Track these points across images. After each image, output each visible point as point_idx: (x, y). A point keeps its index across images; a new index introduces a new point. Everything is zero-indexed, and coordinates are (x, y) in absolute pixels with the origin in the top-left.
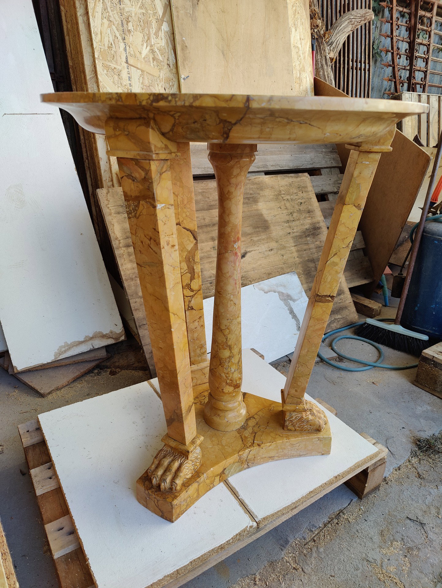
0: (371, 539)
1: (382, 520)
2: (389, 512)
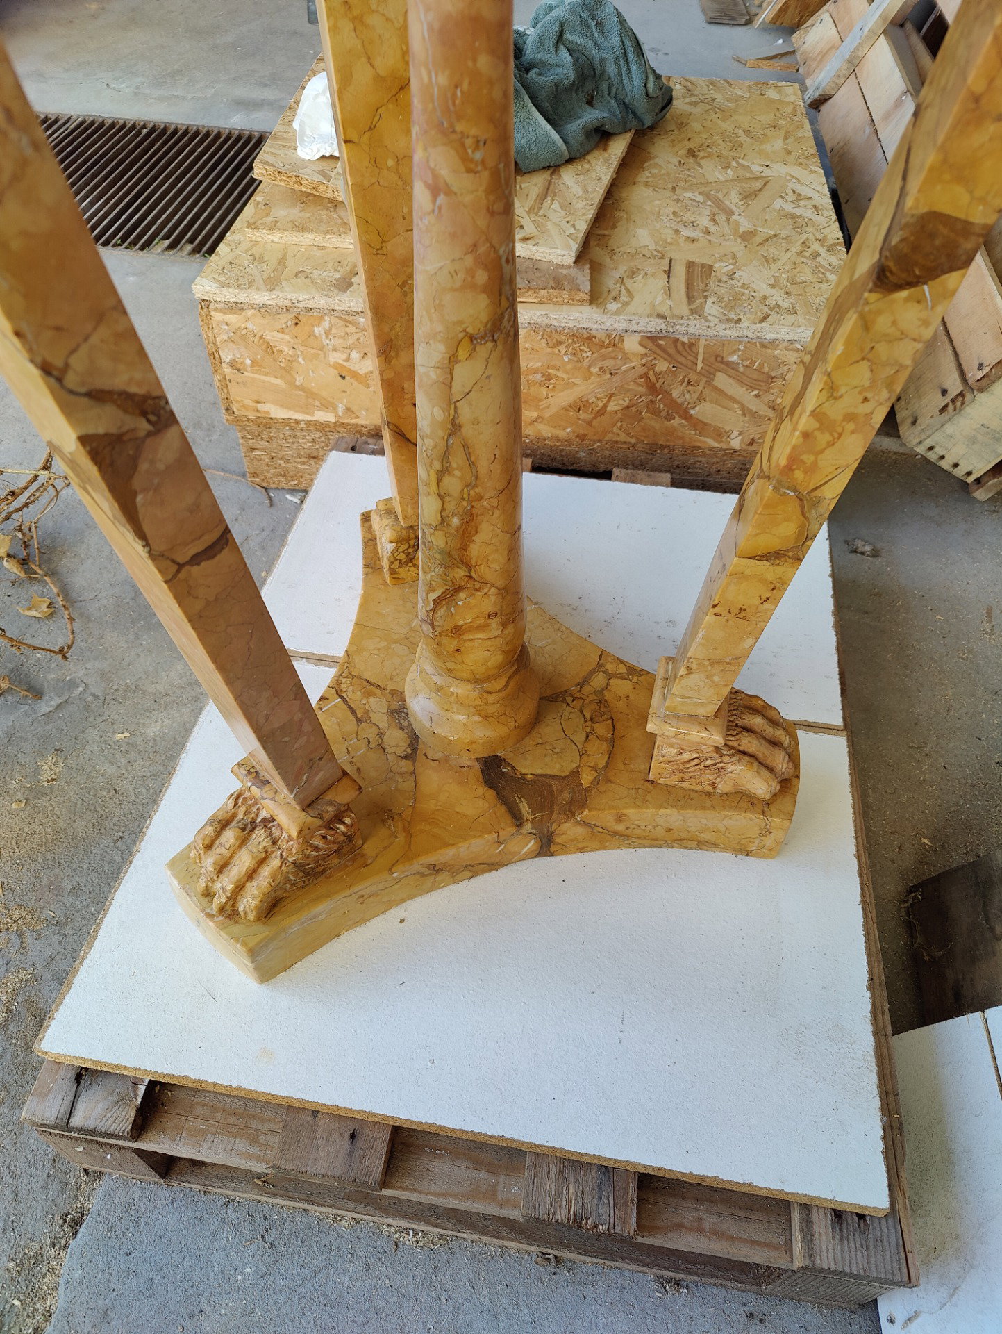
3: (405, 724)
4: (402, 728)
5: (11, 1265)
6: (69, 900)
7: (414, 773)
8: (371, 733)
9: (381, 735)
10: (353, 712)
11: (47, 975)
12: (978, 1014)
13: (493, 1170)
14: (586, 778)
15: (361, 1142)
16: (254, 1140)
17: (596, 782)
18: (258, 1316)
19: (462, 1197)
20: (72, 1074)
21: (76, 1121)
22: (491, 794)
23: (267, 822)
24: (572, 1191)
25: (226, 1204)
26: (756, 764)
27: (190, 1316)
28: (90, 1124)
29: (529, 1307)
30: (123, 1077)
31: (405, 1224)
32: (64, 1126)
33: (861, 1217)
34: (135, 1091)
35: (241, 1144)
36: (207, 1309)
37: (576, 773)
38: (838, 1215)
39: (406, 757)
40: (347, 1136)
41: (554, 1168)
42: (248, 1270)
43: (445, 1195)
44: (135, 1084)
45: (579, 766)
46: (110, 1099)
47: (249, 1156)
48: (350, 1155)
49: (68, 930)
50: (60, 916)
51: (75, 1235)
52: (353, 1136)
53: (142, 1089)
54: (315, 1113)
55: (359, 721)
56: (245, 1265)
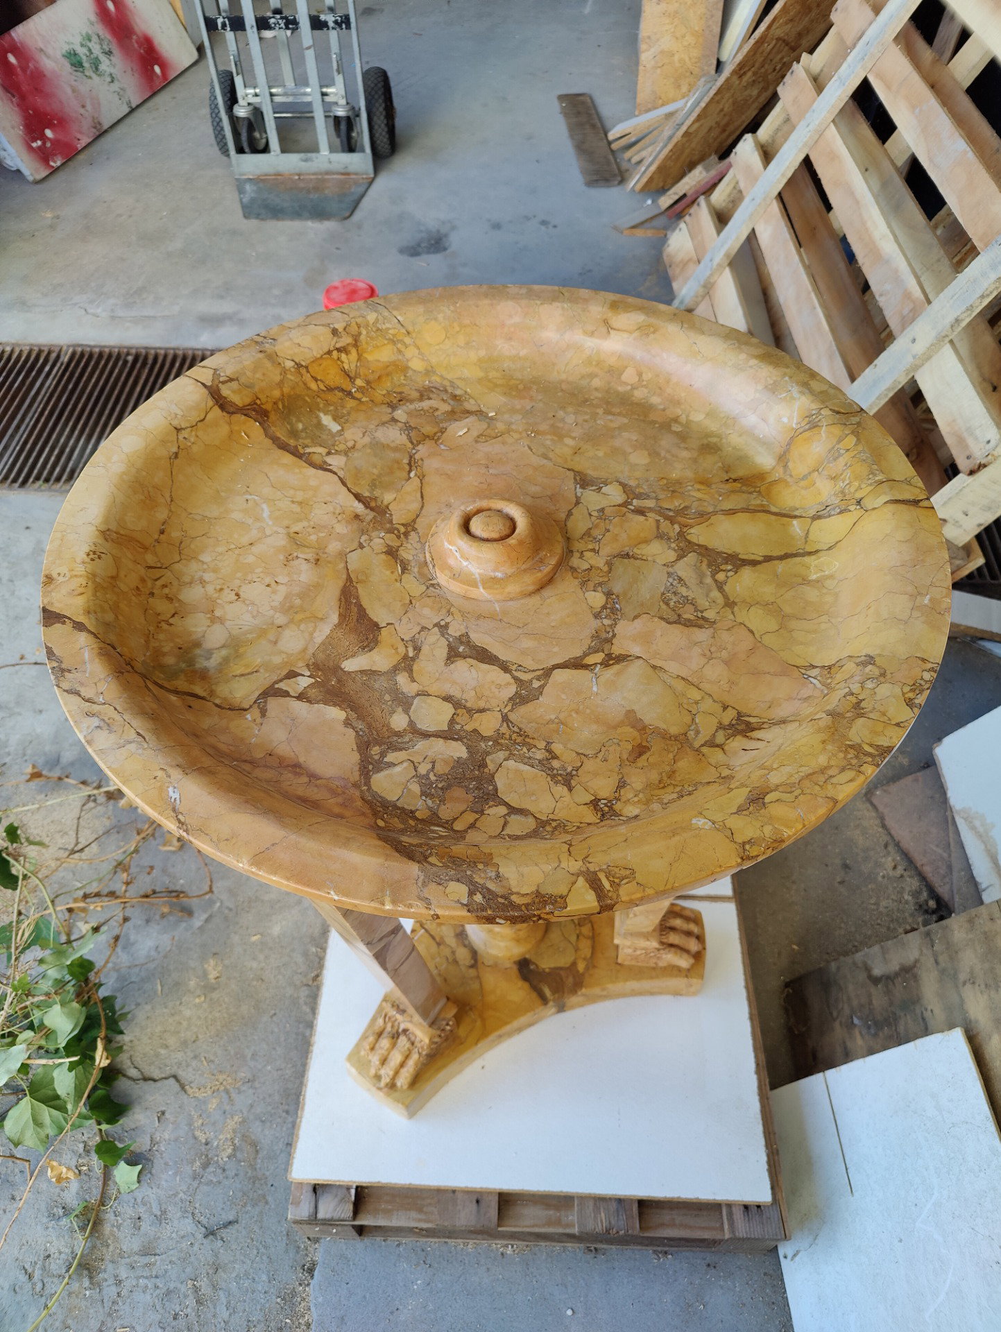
0: (263, 1122)
1: (268, 1173)
2: (267, 1203)
3: (466, 942)
4: (465, 946)
5: (279, 1300)
6: (252, 1064)
7: (478, 977)
8: (447, 952)
9: (453, 953)
10: (433, 938)
11: (251, 1117)
12: (821, 1074)
13: (557, 1208)
14: (581, 967)
15: (483, 1204)
16: (420, 1210)
17: (587, 968)
18: (431, 1307)
19: (544, 1226)
20: (311, 1189)
21: (321, 1215)
22: (526, 985)
23: (405, 1031)
24: (603, 1215)
25: (398, 1245)
26: (679, 951)
27: (392, 1313)
28: (328, 1216)
29: (584, 1279)
30: (340, 1186)
31: (506, 1242)
32: (313, 1220)
33: (759, 1207)
34: (349, 1193)
35: (414, 1214)
36: (401, 1307)
37: (574, 964)
38: (746, 1207)
39: (472, 967)
40: (475, 1202)
41: (591, 1203)
42: (419, 1282)
43: (533, 1226)
44: (348, 1188)
45: (576, 959)
46: (336, 1200)
47: (420, 1220)
48: (478, 1211)
49: (257, 1084)
50: (249, 1076)
51: (312, 1277)
52: (478, 1202)
53: (353, 1192)
54: (454, 1191)
55: (439, 944)
56: (417, 1280)
